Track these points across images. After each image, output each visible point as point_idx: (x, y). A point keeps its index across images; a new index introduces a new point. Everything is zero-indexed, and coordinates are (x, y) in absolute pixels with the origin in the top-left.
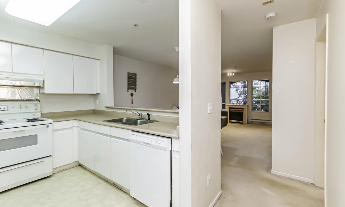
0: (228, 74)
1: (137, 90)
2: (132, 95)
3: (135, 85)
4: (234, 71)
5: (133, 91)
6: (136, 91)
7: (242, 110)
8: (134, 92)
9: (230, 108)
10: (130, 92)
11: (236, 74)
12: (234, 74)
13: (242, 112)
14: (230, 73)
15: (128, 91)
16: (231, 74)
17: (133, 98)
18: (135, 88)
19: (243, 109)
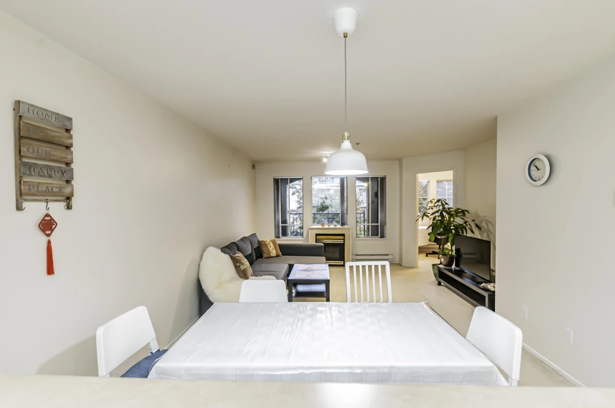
0: (325, 160)
1: (74, 202)
2: (47, 225)
3: (66, 173)
5: (51, 204)
6: (69, 207)
7: (342, 237)
8: (57, 209)
9: (317, 235)
10: (35, 210)
14: (327, 157)
15: (19, 208)
17: (53, 245)
18: (67, 190)
19: (343, 235)
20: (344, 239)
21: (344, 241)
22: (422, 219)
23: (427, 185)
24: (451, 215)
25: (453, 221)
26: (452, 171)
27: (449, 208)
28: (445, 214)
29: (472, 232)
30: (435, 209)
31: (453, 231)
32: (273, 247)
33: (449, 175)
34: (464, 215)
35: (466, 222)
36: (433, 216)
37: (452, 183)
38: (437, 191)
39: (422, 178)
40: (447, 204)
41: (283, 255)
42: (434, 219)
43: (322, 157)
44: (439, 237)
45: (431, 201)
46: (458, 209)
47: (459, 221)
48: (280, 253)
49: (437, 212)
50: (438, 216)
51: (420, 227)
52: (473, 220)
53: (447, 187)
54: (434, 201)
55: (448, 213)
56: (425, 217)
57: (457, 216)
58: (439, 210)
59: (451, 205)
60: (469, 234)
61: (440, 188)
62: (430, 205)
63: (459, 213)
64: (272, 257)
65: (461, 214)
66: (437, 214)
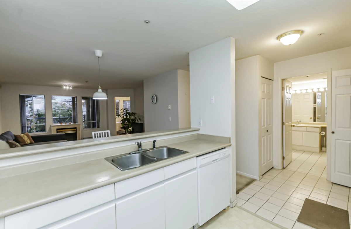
0: (64, 87)
4: (72, 84)
7: (75, 129)
9: (57, 129)
11: (74, 87)
12: (71, 88)
13: (75, 132)
14: (66, 86)
16: (68, 88)
20: (76, 130)
21: (76, 132)
22: (118, 117)
23: (118, 102)
24: (130, 115)
25: (131, 118)
26: (130, 97)
27: (129, 112)
28: (128, 114)
29: (138, 121)
30: (123, 113)
31: (131, 122)
32: (27, 138)
33: (128, 98)
34: (135, 115)
35: (135, 118)
36: (123, 116)
37: (130, 102)
38: (123, 105)
39: (117, 99)
40: (128, 110)
41: (35, 142)
42: (123, 117)
43: (63, 85)
44: (125, 126)
45: (122, 110)
46: (133, 113)
47: (133, 117)
48: (33, 142)
49: (124, 114)
50: (125, 116)
51: (117, 122)
52: (138, 117)
53: (127, 104)
54: (123, 110)
55: (129, 114)
56: (119, 116)
57: (132, 116)
58: (125, 113)
59: (130, 111)
60: (137, 122)
61: (125, 104)
62: (121, 111)
63: (133, 114)
64: (27, 144)
65: (133, 115)
66: (124, 115)
